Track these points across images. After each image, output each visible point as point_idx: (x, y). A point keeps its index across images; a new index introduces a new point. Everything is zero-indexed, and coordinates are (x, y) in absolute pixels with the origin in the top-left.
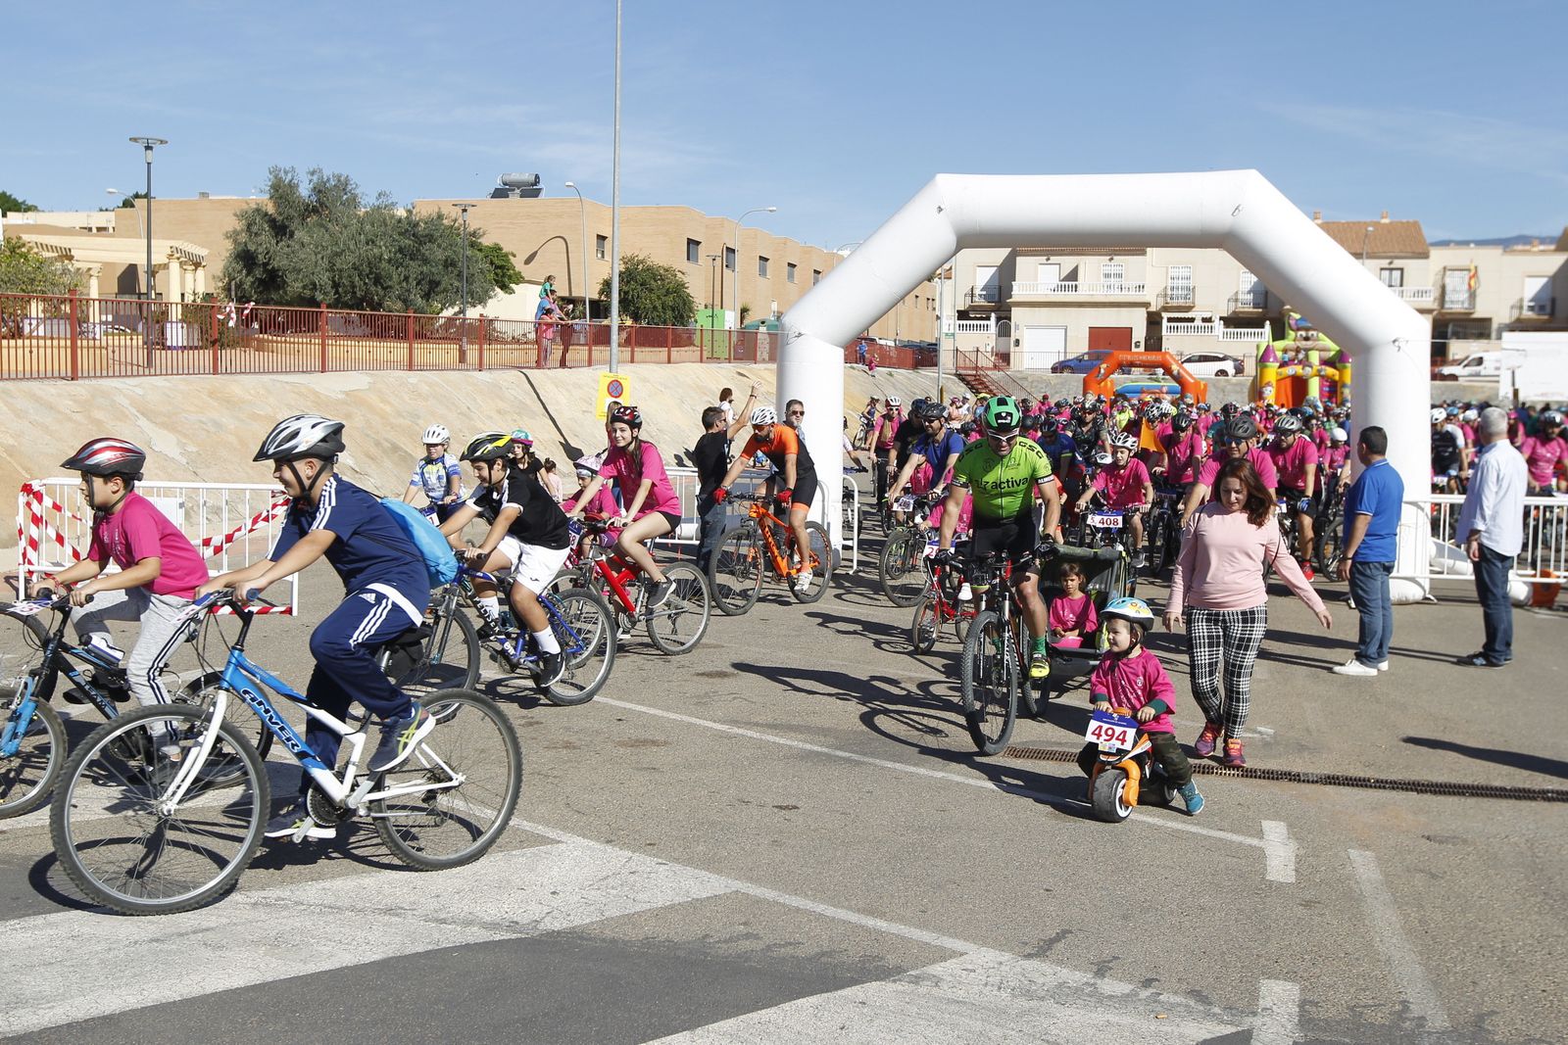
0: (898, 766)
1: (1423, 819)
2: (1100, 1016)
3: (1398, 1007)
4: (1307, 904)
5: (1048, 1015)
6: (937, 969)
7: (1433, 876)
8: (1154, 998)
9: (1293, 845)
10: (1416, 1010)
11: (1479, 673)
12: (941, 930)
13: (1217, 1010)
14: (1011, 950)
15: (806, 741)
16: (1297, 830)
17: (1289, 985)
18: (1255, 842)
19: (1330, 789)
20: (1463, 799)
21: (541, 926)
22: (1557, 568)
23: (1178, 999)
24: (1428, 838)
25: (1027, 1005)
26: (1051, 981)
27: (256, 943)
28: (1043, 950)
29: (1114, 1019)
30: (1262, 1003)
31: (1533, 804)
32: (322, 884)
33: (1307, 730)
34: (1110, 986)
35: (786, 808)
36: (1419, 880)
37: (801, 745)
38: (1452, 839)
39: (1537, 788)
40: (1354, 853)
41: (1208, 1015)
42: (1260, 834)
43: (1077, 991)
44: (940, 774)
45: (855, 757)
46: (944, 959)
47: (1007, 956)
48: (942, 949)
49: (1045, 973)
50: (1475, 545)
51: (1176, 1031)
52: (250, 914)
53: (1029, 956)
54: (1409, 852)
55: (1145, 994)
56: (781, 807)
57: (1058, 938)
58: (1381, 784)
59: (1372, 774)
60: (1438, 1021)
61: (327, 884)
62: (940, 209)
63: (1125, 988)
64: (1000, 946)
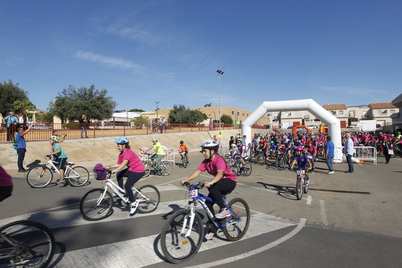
0: (255, 187)
1: (334, 196)
2: (275, 222)
3: (321, 222)
4: (311, 208)
5: (268, 222)
6: (254, 215)
7: (333, 204)
8: (284, 220)
9: (312, 199)
10: (324, 223)
11: (348, 174)
12: (255, 210)
13: (293, 222)
14: (265, 213)
15: (242, 184)
16: (313, 197)
17: (305, 219)
18: (306, 199)
19: (320, 191)
20: (341, 193)
21: (200, 208)
22: (363, 158)
23: (288, 220)
24: (334, 199)
25: (265, 220)
26: (270, 217)
27: (163, 209)
28: (270, 213)
29: (277, 223)
30: (300, 221)
31: (352, 194)
32: (172, 202)
33: (318, 182)
34: (278, 218)
35: (237, 193)
36: (330, 205)
37: (241, 184)
38: (338, 199)
39: (353, 191)
40: (321, 201)
41: (292, 223)
42: (307, 198)
43: (273, 219)
44: (260, 189)
45: (248, 186)
46: (255, 214)
47: (264, 214)
48: (255, 213)
49: (269, 216)
50: (347, 154)
51: (286, 225)
52: (163, 205)
53: (267, 214)
54: (330, 201)
55: (283, 220)
56: (236, 193)
57: (272, 212)
58: (328, 191)
59: (327, 189)
60: (327, 224)
61: (173, 202)
62: (264, 107)
63: (280, 219)
64: (263, 212)
